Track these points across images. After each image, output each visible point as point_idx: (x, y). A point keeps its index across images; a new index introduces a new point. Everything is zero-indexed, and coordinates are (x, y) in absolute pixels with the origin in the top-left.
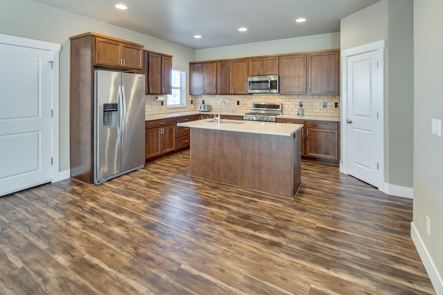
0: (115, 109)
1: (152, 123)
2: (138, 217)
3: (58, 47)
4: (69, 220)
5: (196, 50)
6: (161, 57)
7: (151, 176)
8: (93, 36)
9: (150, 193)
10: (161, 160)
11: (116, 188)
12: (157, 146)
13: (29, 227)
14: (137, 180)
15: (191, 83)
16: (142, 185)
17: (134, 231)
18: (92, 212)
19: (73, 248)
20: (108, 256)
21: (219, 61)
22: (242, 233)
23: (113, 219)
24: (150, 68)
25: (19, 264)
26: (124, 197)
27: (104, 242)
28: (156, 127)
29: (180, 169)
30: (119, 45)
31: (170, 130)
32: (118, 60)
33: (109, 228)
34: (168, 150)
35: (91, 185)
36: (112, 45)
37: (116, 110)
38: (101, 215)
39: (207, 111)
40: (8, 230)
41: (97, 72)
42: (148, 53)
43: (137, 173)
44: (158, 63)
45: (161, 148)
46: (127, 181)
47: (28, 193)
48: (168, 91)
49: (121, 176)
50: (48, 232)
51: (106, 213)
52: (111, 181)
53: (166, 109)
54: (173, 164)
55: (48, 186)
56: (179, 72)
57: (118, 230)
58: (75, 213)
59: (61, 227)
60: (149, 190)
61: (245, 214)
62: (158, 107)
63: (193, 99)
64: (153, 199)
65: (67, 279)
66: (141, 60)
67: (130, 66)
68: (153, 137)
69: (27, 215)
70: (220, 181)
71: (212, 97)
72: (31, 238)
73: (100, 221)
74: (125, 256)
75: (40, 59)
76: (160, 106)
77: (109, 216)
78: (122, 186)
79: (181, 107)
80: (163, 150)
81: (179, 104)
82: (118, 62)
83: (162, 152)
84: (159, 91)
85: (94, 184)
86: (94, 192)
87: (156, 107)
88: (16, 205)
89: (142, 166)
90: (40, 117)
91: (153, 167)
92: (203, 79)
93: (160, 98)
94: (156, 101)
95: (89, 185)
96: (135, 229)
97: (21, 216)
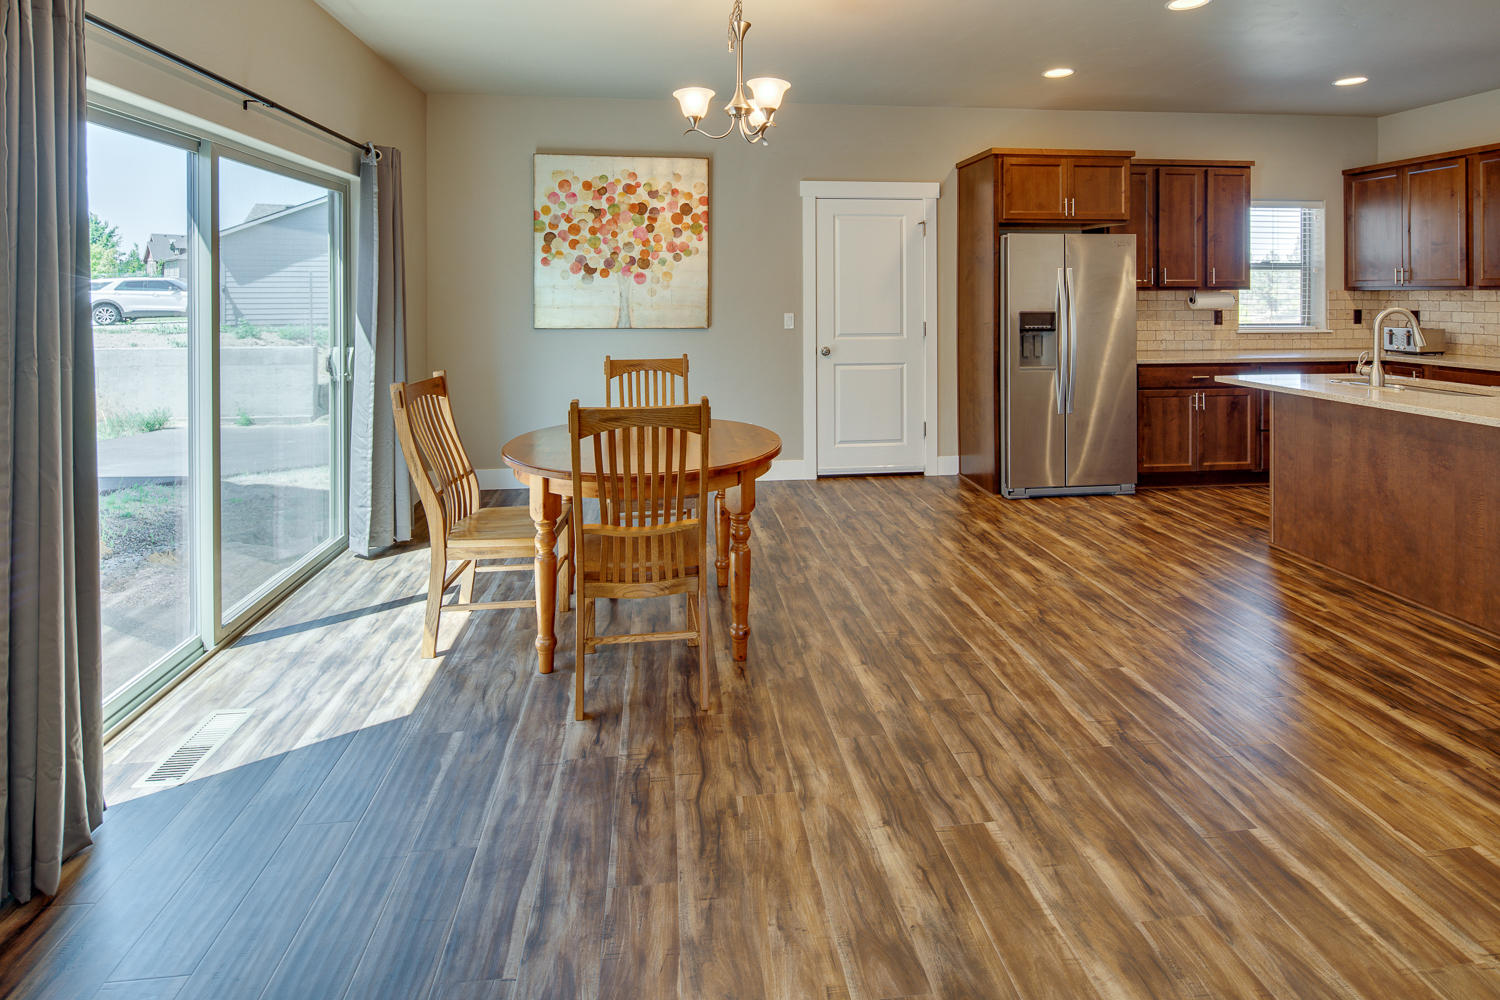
0: (1049, 327)
1: (1161, 373)
2: (1070, 573)
3: (933, 189)
4: (941, 536)
5: (1379, 119)
6: (1206, 172)
7: (1143, 516)
8: (996, 156)
9: (1124, 546)
10: (1196, 489)
11: (1045, 514)
12: (1180, 444)
13: (881, 526)
14: (1103, 514)
15: (1352, 245)
16: (1109, 525)
17: (1050, 589)
18: (983, 537)
19: (936, 571)
20: (989, 602)
21: (1480, 153)
22: (1343, 694)
23: (1018, 559)
24: (1164, 211)
25: (864, 563)
26: (1055, 535)
27: (990, 583)
28: (1178, 385)
29: (1245, 522)
30: (1058, 165)
31: (1233, 403)
32: (1058, 203)
33: (1005, 569)
34: (1223, 464)
35: (994, 497)
36: (1042, 168)
37: (1052, 330)
38: (997, 547)
39: (1422, 354)
40: (854, 520)
41: (1006, 239)
42: (1155, 168)
43: (1110, 500)
44: (1192, 195)
45: (1194, 454)
46: (1075, 508)
47: (886, 482)
48: (1235, 278)
49: (1066, 496)
50: (906, 541)
51: (1007, 547)
52: (1041, 501)
53: (1233, 336)
54: (1232, 507)
55: (917, 479)
56: (1299, 209)
57: (1019, 577)
58: (954, 530)
59: (925, 540)
60: (1123, 539)
61: (1398, 670)
62: (1200, 327)
63: (1365, 306)
64: (1123, 557)
65: (920, 602)
66: (1123, 195)
67: (1090, 214)
68: (1165, 412)
69: (880, 510)
70: (1372, 582)
71: (1458, 297)
72: (880, 539)
73: (992, 555)
74: (1017, 613)
75: (904, 218)
76: (1209, 324)
77: (1012, 553)
78: (1060, 514)
79: (1301, 334)
80: (1203, 458)
81: (1298, 320)
82: (1057, 208)
83: (1201, 465)
84: (1197, 279)
85: (1000, 496)
86: (996, 510)
87: (1195, 328)
88: (866, 492)
89: (1130, 487)
90: (905, 336)
91: (1161, 499)
92: (1406, 229)
93: (1205, 301)
94: (1190, 309)
95: (991, 495)
96: (1055, 588)
97: (872, 509)
